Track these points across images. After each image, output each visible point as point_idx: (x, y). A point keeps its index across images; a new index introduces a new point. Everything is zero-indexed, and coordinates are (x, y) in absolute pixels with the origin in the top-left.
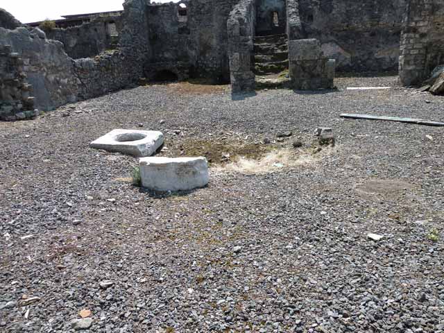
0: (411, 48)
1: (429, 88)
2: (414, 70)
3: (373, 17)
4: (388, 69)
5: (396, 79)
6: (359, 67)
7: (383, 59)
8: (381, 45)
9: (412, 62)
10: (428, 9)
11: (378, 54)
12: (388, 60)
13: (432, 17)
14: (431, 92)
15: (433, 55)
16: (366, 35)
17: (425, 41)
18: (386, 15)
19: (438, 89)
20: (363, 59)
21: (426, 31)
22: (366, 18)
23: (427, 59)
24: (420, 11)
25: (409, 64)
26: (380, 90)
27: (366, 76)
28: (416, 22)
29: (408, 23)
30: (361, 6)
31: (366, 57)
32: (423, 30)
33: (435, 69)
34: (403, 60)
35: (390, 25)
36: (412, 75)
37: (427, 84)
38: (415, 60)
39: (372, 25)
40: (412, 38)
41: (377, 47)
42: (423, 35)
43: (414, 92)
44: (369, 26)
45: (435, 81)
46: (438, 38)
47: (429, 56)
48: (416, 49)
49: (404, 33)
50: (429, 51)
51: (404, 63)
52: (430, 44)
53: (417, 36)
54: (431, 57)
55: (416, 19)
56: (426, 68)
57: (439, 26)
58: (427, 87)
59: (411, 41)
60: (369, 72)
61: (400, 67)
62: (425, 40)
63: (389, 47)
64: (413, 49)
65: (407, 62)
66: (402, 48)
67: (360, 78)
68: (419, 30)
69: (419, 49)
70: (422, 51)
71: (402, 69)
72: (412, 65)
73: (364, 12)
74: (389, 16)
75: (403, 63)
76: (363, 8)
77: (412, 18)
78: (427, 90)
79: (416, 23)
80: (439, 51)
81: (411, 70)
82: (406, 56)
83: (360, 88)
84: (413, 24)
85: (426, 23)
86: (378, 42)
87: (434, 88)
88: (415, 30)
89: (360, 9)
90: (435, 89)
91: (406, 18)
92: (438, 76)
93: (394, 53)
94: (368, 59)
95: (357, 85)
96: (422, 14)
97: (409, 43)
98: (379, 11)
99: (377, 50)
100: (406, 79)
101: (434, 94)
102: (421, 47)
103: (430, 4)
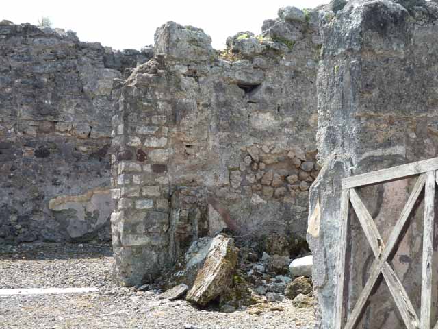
0: (136, 194)
1: (185, 293)
2: (148, 245)
3: (40, 112)
4: (85, 239)
5: (107, 265)
6: (13, 231)
7: (70, 213)
8: (64, 180)
9: (141, 228)
10: (164, 113)
11: (59, 201)
12: (81, 216)
13: (175, 130)
14: (190, 301)
15: (185, 213)
16: (27, 152)
17: (166, 182)
18: (71, 111)
19: (204, 294)
20: (22, 213)
21: (164, 159)
22: (24, 113)
23: (173, 223)
24: (150, 114)
25: (134, 232)
26: (74, 295)
27: (34, 255)
28: (144, 138)
29: (127, 140)
30: (11, 84)
31: (29, 207)
32: (159, 157)
33: (193, 246)
34: (121, 224)
35: (80, 133)
36: (144, 259)
37: (178, 281)
38: (148, 224)
39: (39, 131)
40: (136, 173)
41: (55, 183)
42: (159, 168)
43: (154, 303)
44: (32, 132)
45: (195, 276)
46: (190, 176)
47: (176, 216)
48: (147, 197)
49: (120, 159)
50: (174, 203)
51: (125, 229)
52: (176, 189)
53: (147, 168)
54: (181, 219)
55: (143, 130)
56: (172, 243)
57: (189, 150)
58: (179, 290)
59: (136, 180)
60: (39, 244)
61: (115, 240)
62: (164, 180)
63: (83, 185)
64: (141, 197)
65: (131, 228)
66: (116, 194)
67: (19, 263)
68: (151, 155)
69: (155, 199)
70: (160, 205)
71: (120, 245)
72: (141, 235)
73: (20, 97)
74: (77, 112)
75: (121, 230)
76: (16, 90)
77: (133, 129)
78: (182, 297)
79: (143, 141)
80: (196, 204)
81: (140, 248)
82: (126, 212)
83: (24, 291)
84: (136, 142)
85: (163, 141)
86: (55, 172)
87: (197, 292)
88: (141, 156)
89: (9, 90)
90: (199, 293)
91: (121, 127)
92: (201, 265)
93: (93, 200)
94: (35, 211)
95: (15, 283)
96: (154, 121)
97: (131, 183)
98: (53, 98)
99: (55, 190)
100: (131, 269)
101: (199, 306)
102: (157, 194)
103: (169, 102)
